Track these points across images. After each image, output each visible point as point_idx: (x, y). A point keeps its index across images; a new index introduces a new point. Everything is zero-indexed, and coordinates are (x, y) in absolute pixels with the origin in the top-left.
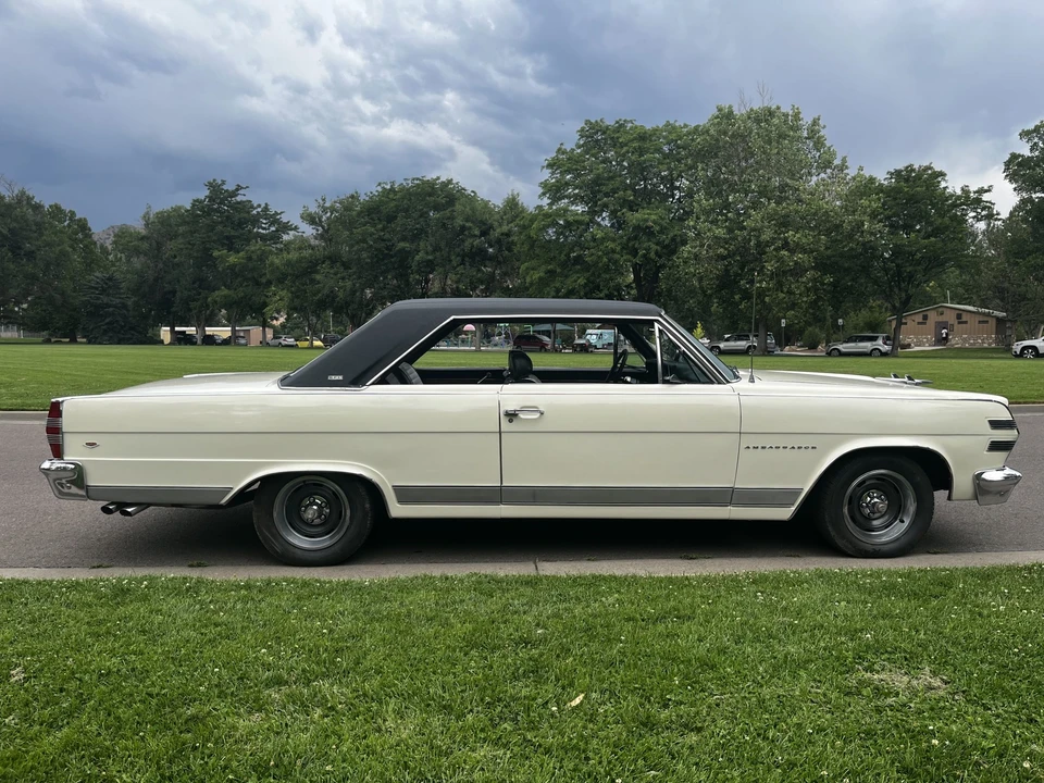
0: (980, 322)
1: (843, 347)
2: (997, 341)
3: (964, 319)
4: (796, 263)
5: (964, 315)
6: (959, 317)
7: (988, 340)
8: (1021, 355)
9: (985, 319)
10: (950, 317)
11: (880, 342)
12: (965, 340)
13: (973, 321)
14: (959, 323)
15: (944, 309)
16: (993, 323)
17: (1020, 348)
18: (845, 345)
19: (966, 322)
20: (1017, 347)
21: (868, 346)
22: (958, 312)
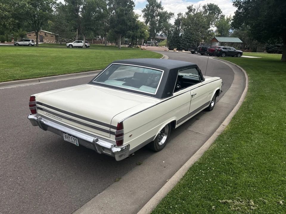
0: (51, 36)
1: (20, 43)
2: (56, 42)
3: (47, 35)
4: (5, 15)
5: (47, 34)
6: (45, 34)
7: (53, 41)
8: (68, 47)
9: (52, 35)
10: (43, 34)
11: (31, 42)
12: (48, 41)
13: (49, 36)
14: (46, 36)
15: (41, 32)
16: (54, 36)
17: (68, 45)
18: (20, 42)
19: (47, 36)
20: (68, 44)
21: (27, 43)
22: (45, 33)
